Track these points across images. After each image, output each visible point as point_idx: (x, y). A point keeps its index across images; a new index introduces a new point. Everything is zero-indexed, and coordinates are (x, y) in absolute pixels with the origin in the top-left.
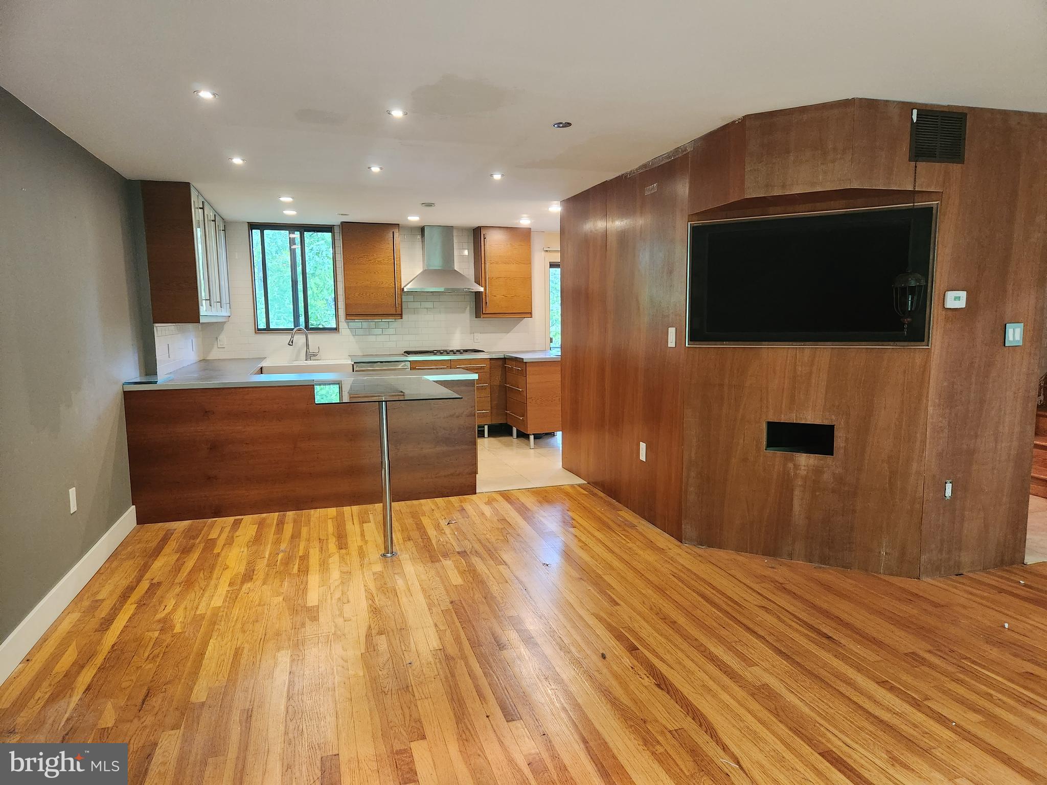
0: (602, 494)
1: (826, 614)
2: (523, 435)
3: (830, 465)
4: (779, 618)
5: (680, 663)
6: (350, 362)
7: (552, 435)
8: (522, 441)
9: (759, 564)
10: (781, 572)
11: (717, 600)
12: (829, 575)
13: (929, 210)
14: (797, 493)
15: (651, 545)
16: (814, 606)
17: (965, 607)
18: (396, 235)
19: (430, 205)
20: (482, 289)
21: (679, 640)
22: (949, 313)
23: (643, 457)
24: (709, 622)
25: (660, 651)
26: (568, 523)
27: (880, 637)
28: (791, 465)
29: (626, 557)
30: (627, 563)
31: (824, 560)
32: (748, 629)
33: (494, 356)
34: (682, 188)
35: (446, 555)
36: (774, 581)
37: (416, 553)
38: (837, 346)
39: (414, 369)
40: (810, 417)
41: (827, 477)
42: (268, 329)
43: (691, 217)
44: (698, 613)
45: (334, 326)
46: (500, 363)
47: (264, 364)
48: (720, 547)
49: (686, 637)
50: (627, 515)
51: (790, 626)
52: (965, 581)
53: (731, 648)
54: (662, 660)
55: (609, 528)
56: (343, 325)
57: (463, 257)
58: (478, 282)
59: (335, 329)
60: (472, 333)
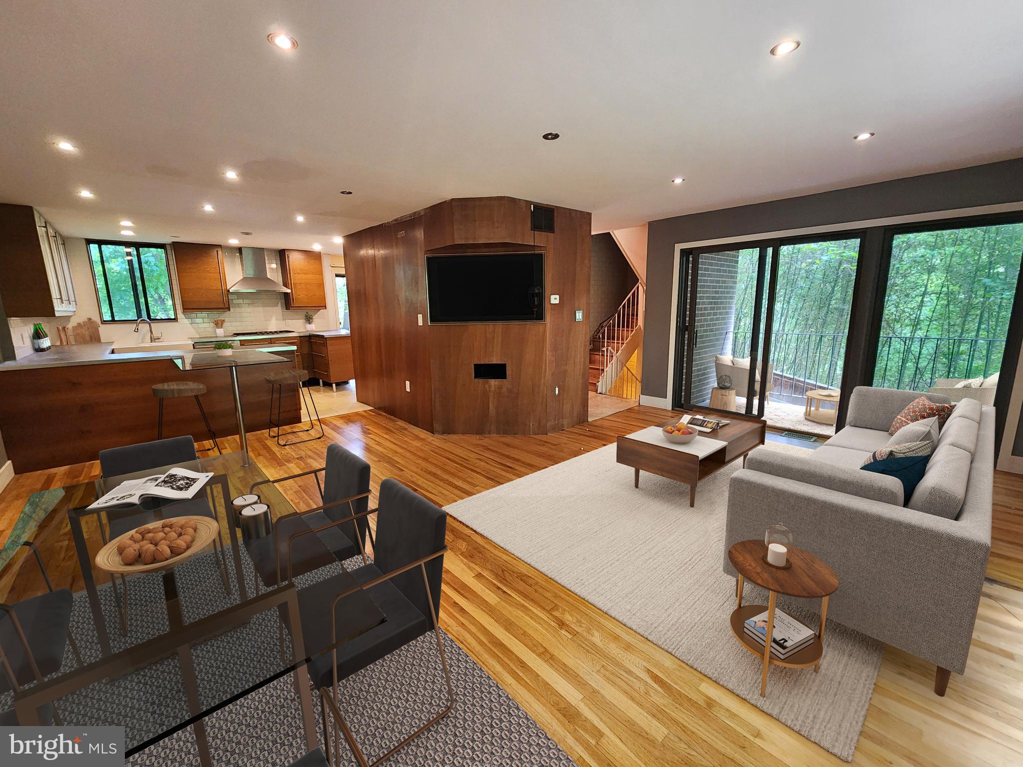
0: (384, 414)
1: (508, 457)
2: (328, 385)
3: (505, 384)
4: (486, 462)
5: (440, 492)
6: (191, 342)
7: (347, 383)
8: (327, 389)
9: (474, 439)
10: (486, 441)
11: (455, 460)
12: (508, 439)
13: (541, 255)
14: (491, 399)
15: (417, 438)
16: (503, 455)
17: (566, 444)
18: (220, 253)
19: (247, 234)
20: (289, 291)
21: (439, 482)
22: (552, 306)
23: (408, 390)
24: (453, 470)
25: (430, 489)
26: (366, 432)
27: (531, 463)
28: (487, 386)
29: (404, 446)
30: (405, 449)
31: (506, 433)
32: (473, 470)
33: (302, 335)
34: (420, 234)
35: (289, 461)
36: (483, 446)
37: (266, 462)
38: (505, 323)
39: (244, 345)
40: (495, 360)
41: (504, 390)
42: (113, 321)
43: (426, 252)
44: (446, 468)
45: (173, 317)
46: (307, 338)
47: (113, 347)
48: (454, 433)
49: (442, 480)
50: (401, 423)
51: (492, 465)
52: (565, 432)
53: (465, 481)
54: (431, 493)
55: (392, 432)
56: (180, 315)
57: (272, 268)
58: (285, 285)
59: (174, 319)
60: (284, 320)
